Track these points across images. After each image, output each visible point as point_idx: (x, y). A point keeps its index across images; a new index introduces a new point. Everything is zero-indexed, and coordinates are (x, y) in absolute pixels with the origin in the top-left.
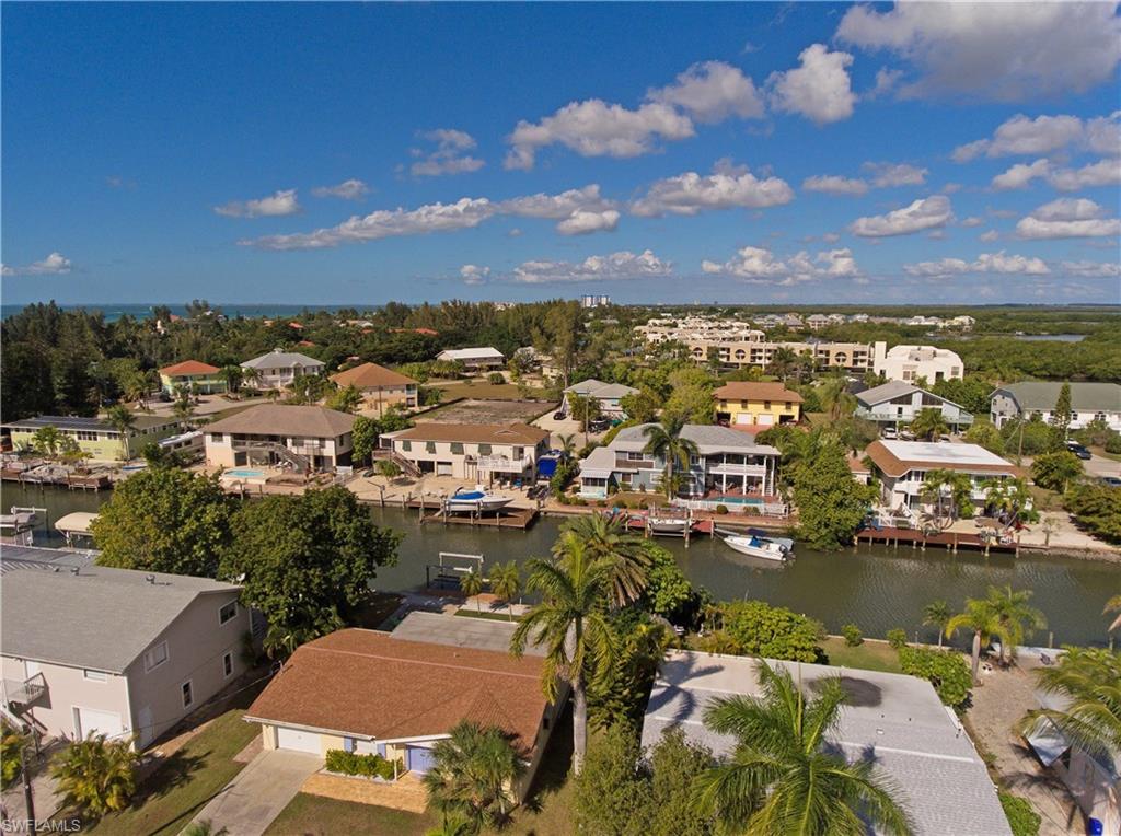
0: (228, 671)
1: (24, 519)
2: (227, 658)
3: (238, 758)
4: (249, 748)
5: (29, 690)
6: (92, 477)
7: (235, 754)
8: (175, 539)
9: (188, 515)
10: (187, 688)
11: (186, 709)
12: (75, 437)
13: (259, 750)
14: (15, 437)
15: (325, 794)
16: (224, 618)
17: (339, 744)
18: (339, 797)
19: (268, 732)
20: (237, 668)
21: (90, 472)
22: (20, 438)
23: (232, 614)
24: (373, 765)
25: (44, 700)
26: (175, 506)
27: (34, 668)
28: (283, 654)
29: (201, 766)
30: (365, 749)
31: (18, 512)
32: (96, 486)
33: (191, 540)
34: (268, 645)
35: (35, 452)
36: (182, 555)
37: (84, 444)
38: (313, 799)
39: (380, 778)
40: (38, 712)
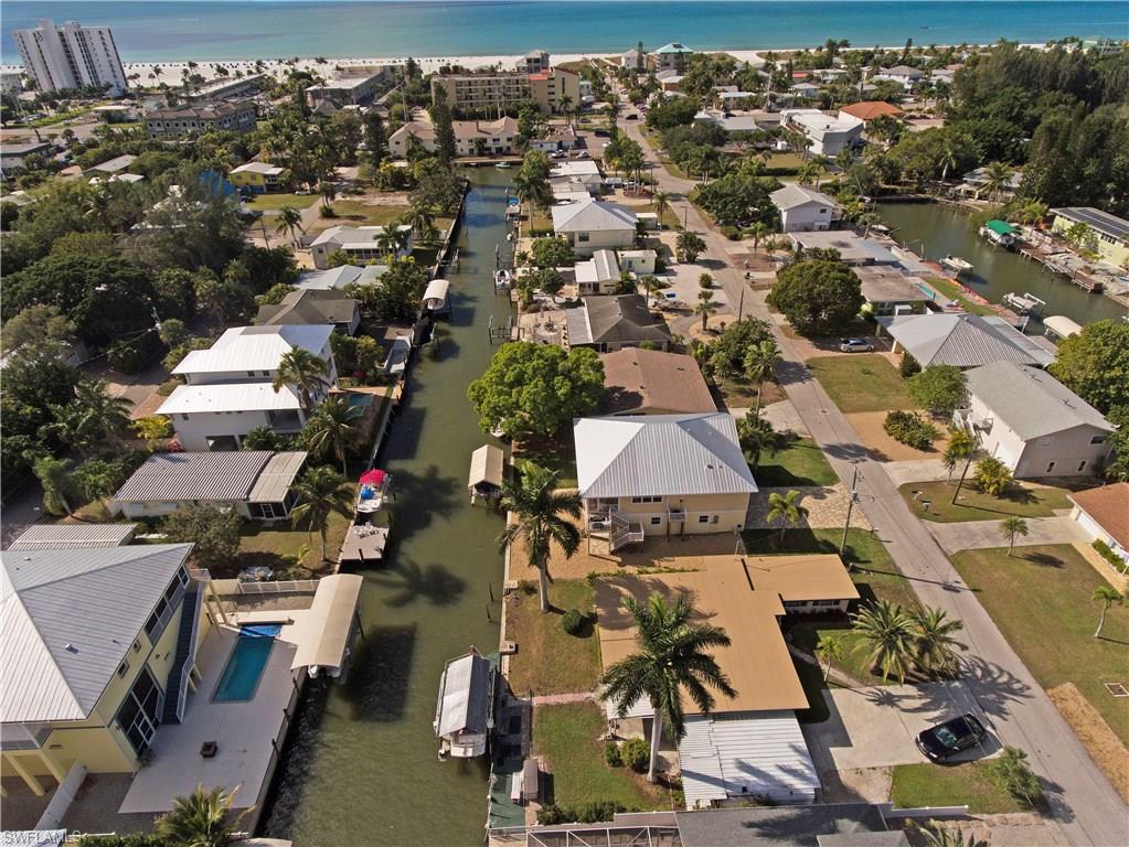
0: (1080, 469)
2: (1084, 463)
4: (1062, 511)
5: (985, 422)
6: (1093, 277)
10: (1052, 464)
11: (1046, 474)
12: (1100, 236)
13: (1067, 515)
14: (1058, 221)
15: (1082, 553)
16: (1093, 442)
17: (1107, 539)
18: (1088, 559)
19: (1075, 510)
20: (1086, 471)
22: (1063, 222)
23: (1100, 442)
24: (1115, 560)
25: (988, 430)
27: (991, 414)
30: (1118, 551)
31: (1029, 298)
32: (1090, 287)
37: (1103, 244)
38: (1075, 550)
39: (1115, 568)
40: (983, 433)
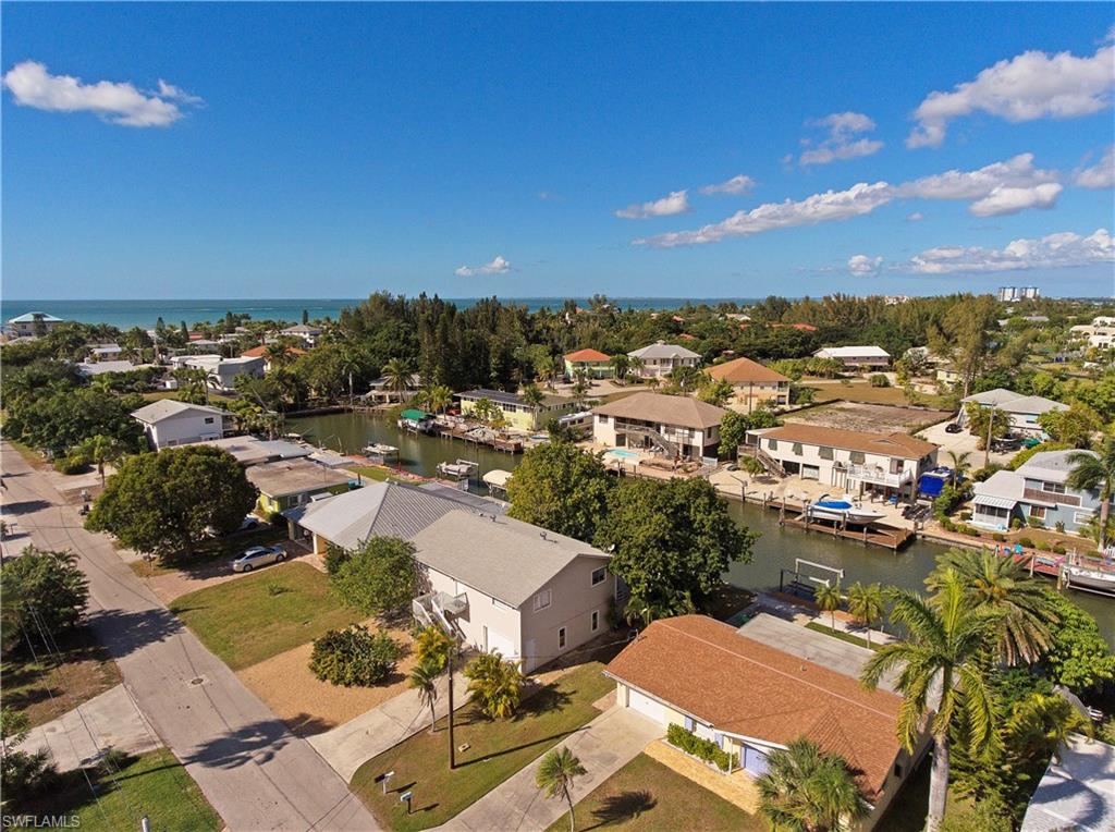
0: (595, 627)
1: (464, 469)
2: (595, 615)
3: (596, 704)
4: (604, 699)
5: (457, 604)
6: (510, 442)
7: (593, 700)
8: (564, 504)
9: (576, 485)
10: (562, 632)
11: (562, 650)
12: (501, 408)
13: (613, 703)
14: (464, 404)
15: (664, 762)
16: (595, 581)
17: (682, 721)
18: (677, 770)
19: (621, 690)
20: (602, 626)
21: (509, 438)
22: (467, 405)
23: (602, 578)
24: (710, 751)
25: (465, 614)
26: (567, 473)
27: (462, 588)
28: (640, 624)
29: (568, 702)
30: (704, 733)
31: (461, 463)
32: (512, 448)
33: (576, 507)
34: (628, 613)
35: (475, 417)
36: (568, 518)
37: (507, 414)
39: (715, 766)
40: (461, 622)
